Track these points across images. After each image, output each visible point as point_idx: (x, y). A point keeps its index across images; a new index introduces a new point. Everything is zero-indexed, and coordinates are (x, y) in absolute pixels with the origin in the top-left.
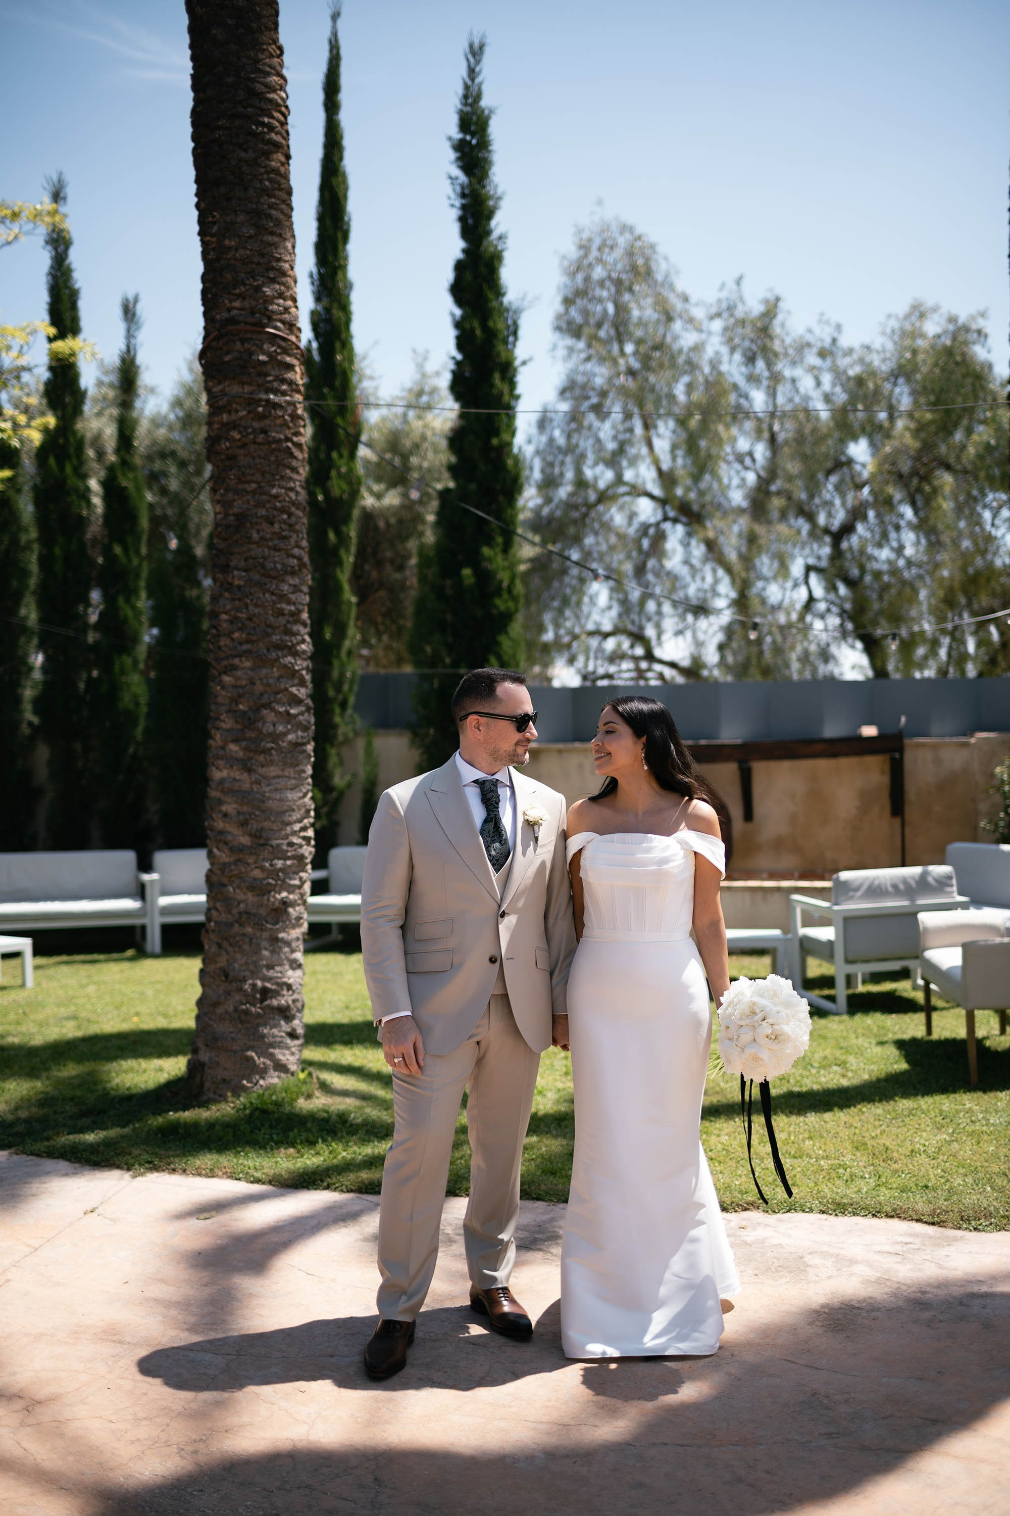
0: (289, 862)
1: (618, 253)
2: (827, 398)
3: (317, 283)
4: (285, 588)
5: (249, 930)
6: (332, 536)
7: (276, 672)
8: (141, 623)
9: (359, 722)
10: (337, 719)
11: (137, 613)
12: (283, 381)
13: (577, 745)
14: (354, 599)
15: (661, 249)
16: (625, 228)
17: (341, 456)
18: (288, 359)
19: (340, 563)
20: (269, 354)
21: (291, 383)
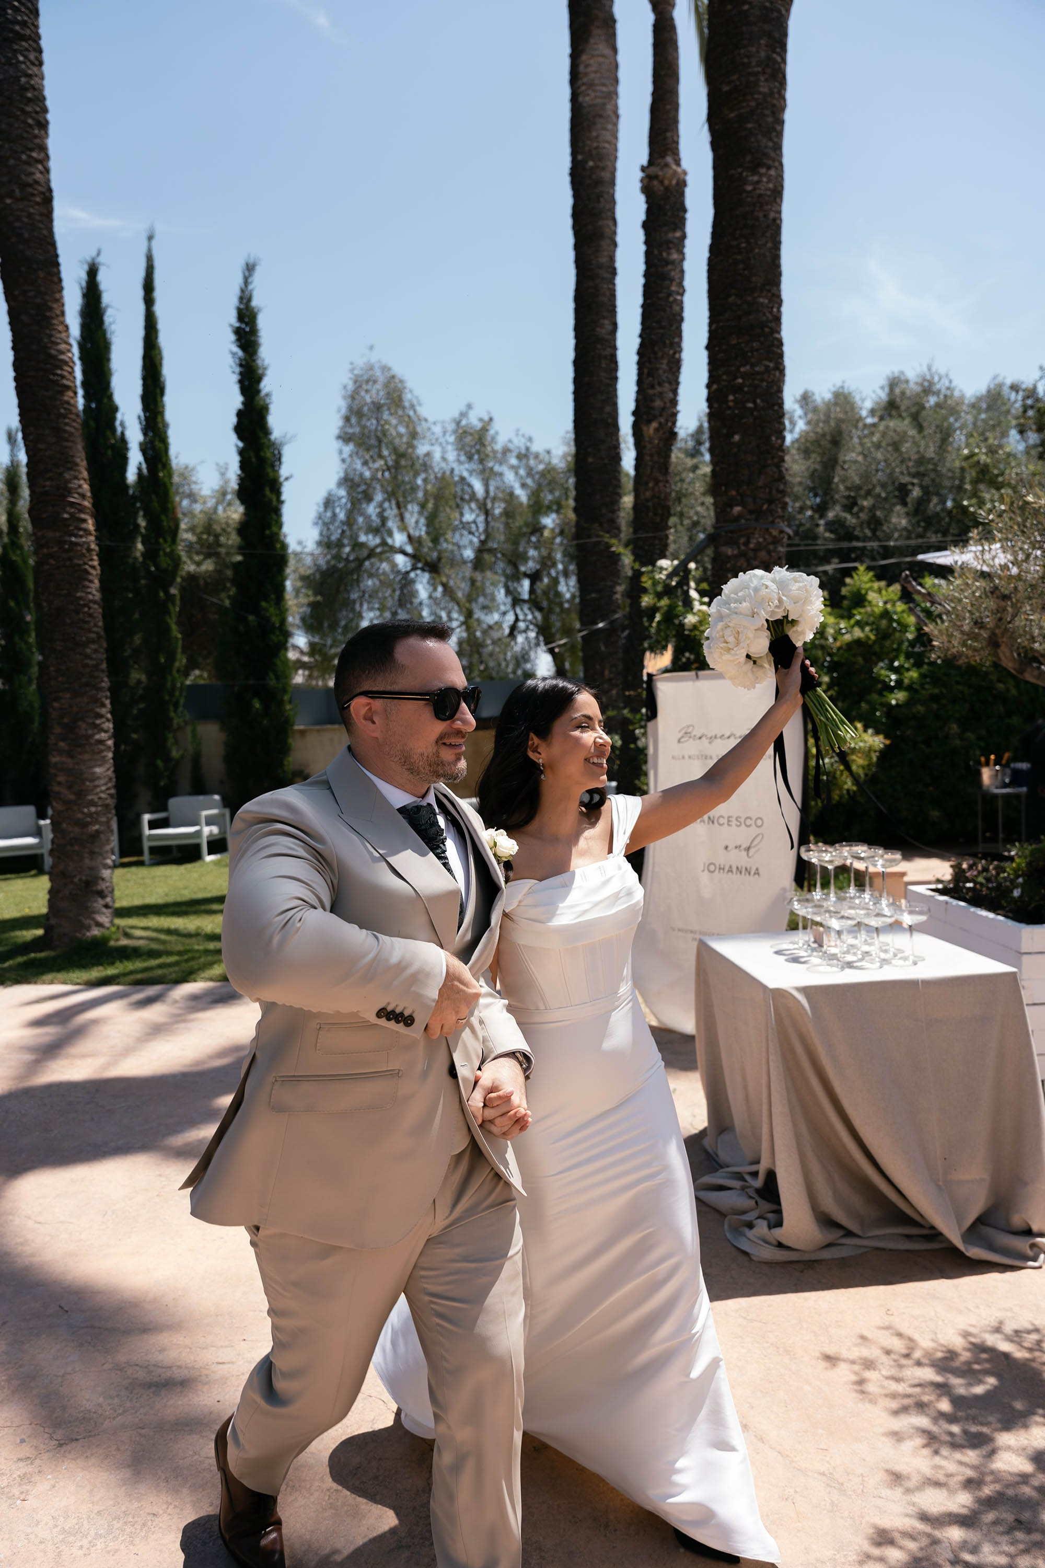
0: (99, 808)
1: (379, 386)
2: (523, 485)
3: (144, 423)
4: (88, 651)
5: (76, 848)
6: (162, 594)
7: (85, 700)
8: (33, 653)
9: (188, 716)
10: (172, 714)
11: (29, 647)
12: (81, 529)
13: (329, 726)
14: (179, 636)
15: (409, 385)
16: (386, 369)
17: (166, 541)
18: (83, 516)
19: (168, 613)
20: (71, 514)
21: (85, 530)
